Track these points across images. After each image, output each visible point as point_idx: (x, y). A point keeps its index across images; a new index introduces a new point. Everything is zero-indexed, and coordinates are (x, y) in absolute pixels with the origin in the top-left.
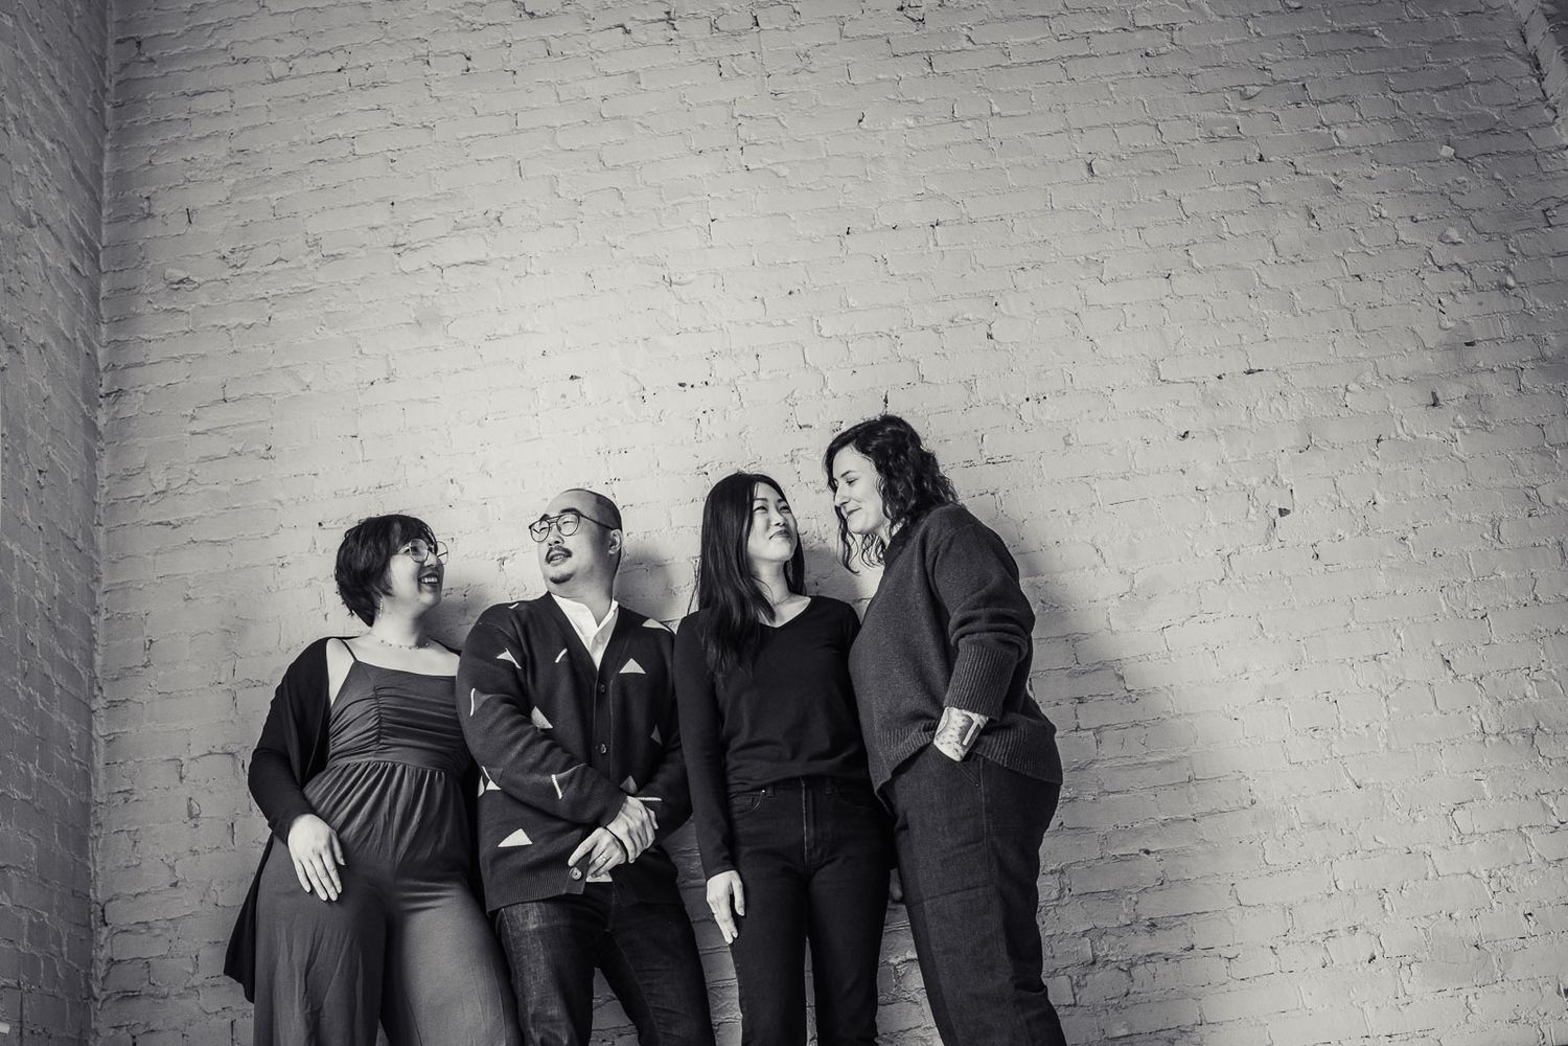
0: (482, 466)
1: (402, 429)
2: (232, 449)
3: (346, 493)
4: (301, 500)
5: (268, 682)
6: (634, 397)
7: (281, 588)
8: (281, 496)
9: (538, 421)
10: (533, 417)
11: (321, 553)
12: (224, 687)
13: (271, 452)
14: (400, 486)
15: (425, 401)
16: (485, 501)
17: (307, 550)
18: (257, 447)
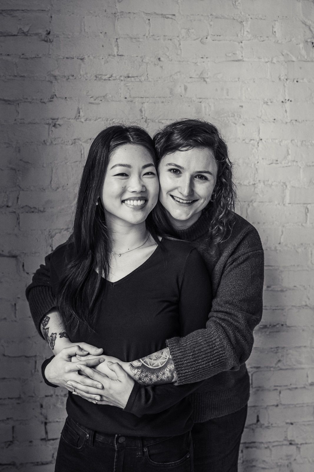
0: (202, 73)
1: (147, 35)
2: (20, 29)
3: (104, 77)
4: (71, 77)
5: (42, 209)
6: (307, 41)
7: (54, 143)
8: (56, 73)
9: (242, 47)
10: (239, 43)
11: (83, 120)
12: (11, 209)
13: (51, 37)
14: (143, 78)
15: (164, 16)
16: (201, 100)
17: (74, 117)
18: (40, 31)
